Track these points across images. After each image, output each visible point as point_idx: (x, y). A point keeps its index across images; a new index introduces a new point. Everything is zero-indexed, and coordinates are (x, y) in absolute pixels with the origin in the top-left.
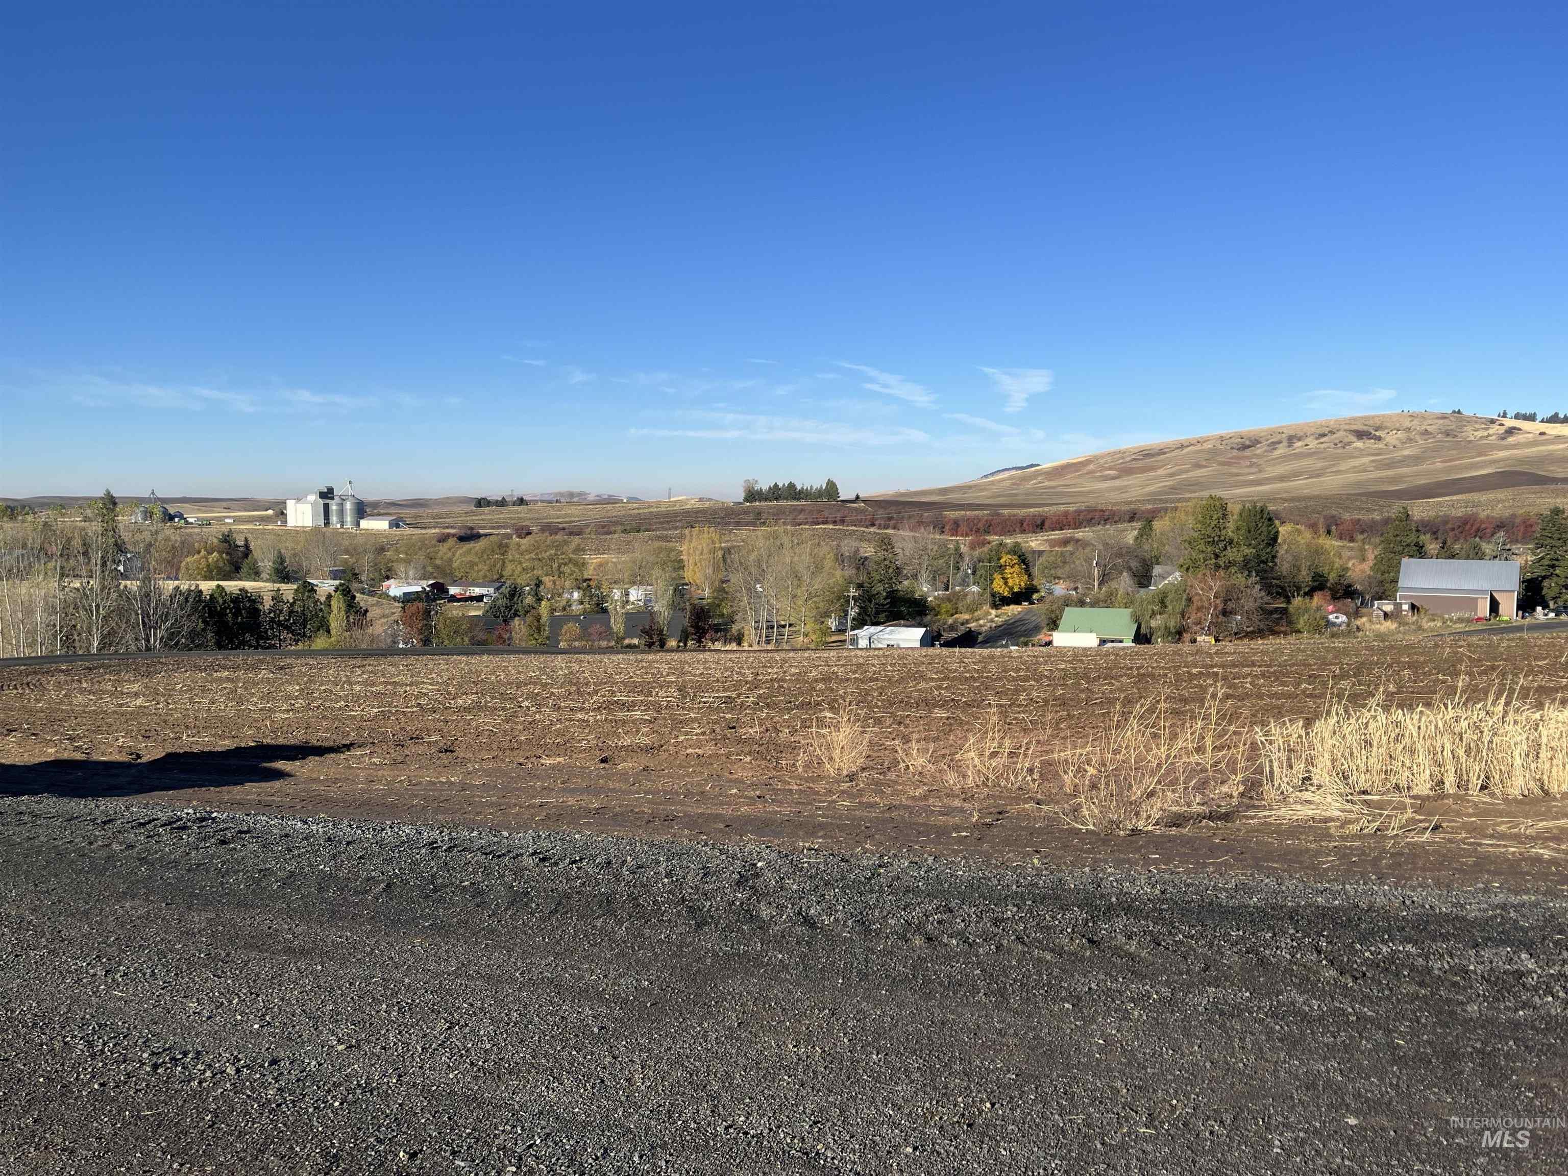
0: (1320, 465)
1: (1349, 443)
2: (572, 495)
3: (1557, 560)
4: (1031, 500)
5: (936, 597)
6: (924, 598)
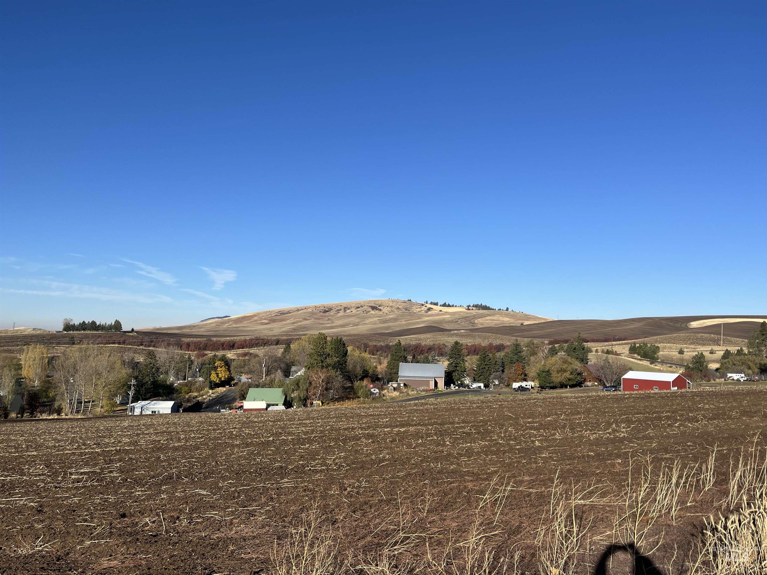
0: (357, 320)
1: (369, 312)
3: (458, 364)
4: (227, 333)
5: (179, 384)
6: (172, 384)
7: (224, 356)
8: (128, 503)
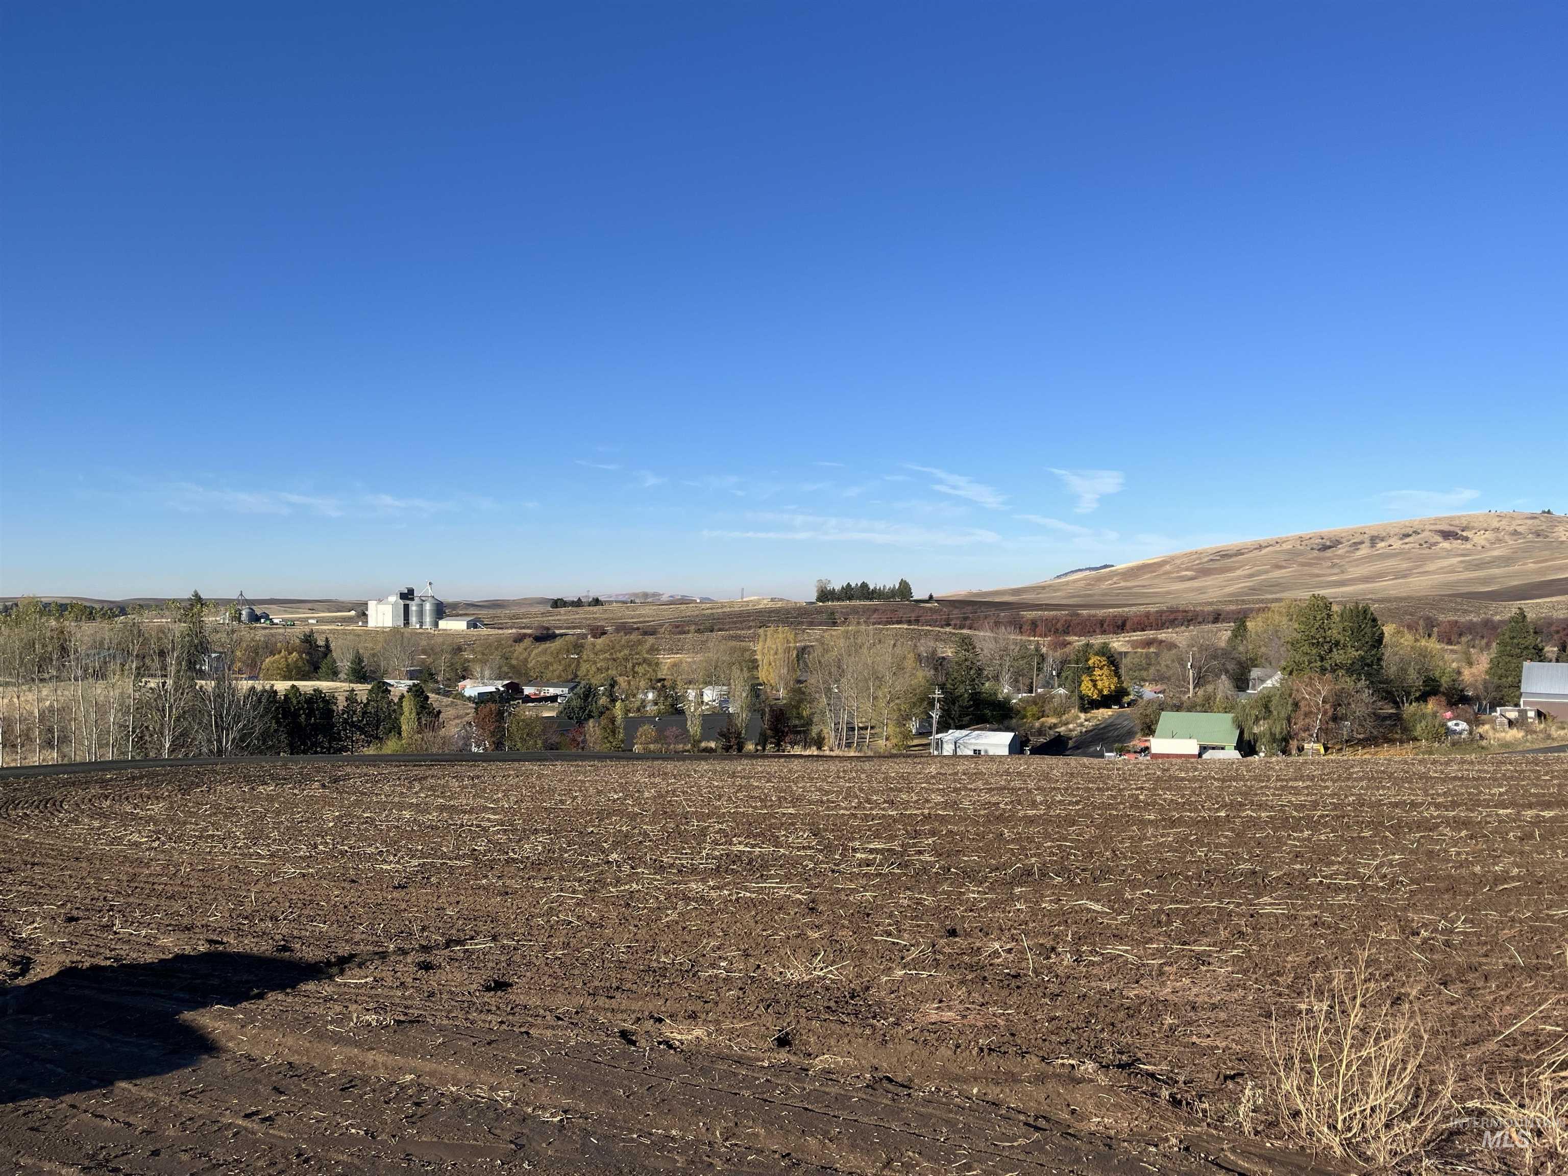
0: (1405, 565)
1: (1436, 544)
2: (646, 595)
4: (1108, 600)
5: (1020, 700)
6: (1007, 700)
7: (1105, 645)
8: (957, 912)
